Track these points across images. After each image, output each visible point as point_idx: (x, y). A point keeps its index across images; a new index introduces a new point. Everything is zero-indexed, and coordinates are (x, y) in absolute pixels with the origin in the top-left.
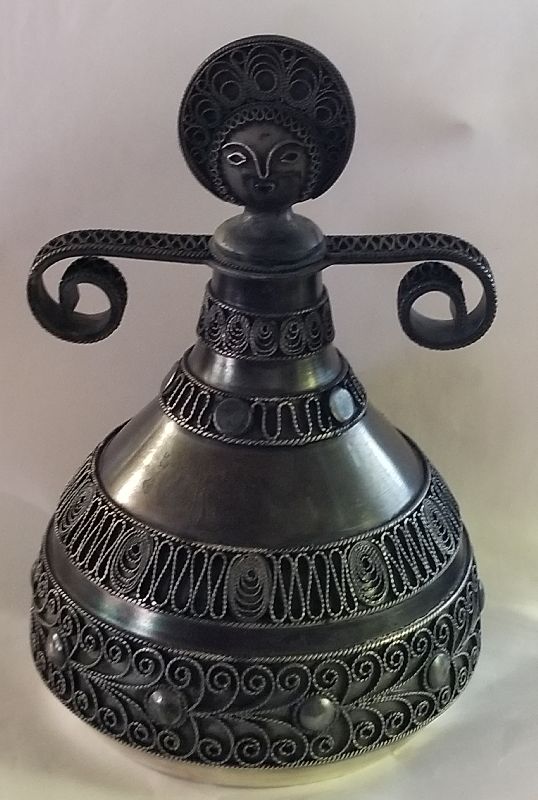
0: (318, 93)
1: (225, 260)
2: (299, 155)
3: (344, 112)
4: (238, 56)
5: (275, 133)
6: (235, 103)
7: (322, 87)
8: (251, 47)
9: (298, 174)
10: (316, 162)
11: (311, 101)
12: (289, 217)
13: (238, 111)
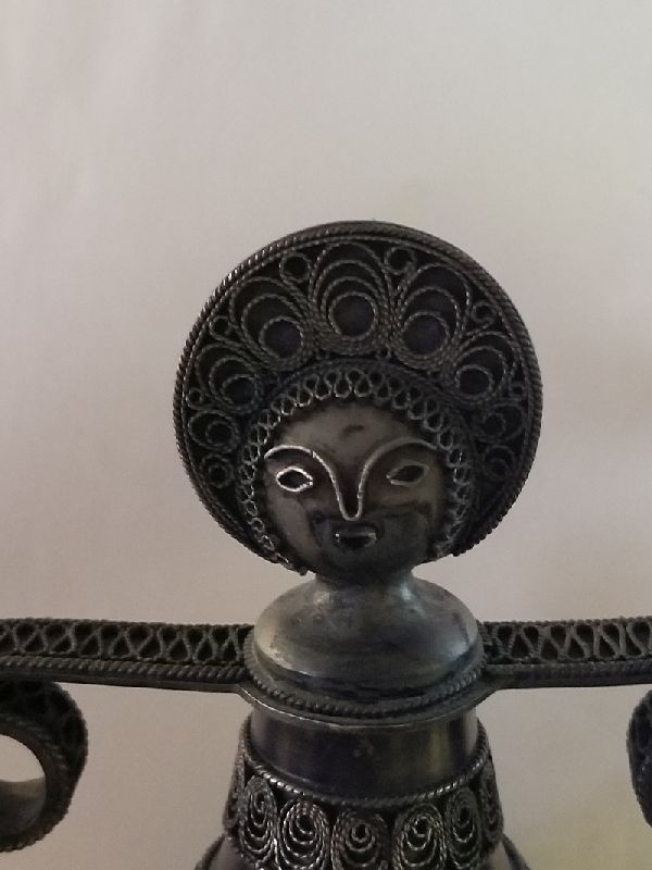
0: (465, 338)
1: (275, 686)
2: (427, 468)
3: (519, 376)
4: (295, 266)
5: (375, 425)
6: (290, 363)
7: (471, 325)
8: (323, 246)
9: (425, 509)
10: (461, 483)
11: (448, 356)
12: (406, 594)
13: (295, 380)
